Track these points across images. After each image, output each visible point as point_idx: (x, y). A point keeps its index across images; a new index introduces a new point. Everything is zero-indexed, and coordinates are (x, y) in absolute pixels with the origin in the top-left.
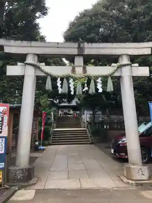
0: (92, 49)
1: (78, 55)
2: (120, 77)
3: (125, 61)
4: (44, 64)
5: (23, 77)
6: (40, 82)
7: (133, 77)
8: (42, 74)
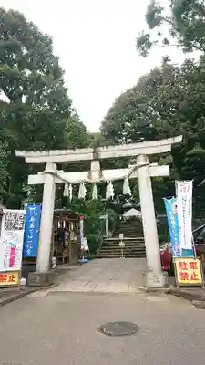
0: (107, 152)
1: (94, 160)
2: (137, 179)
3: (141, 161)
4: (62, 171)
5: (42, 185)
6: (60, 188)
7: (151, 178)
8: (61, 181)
